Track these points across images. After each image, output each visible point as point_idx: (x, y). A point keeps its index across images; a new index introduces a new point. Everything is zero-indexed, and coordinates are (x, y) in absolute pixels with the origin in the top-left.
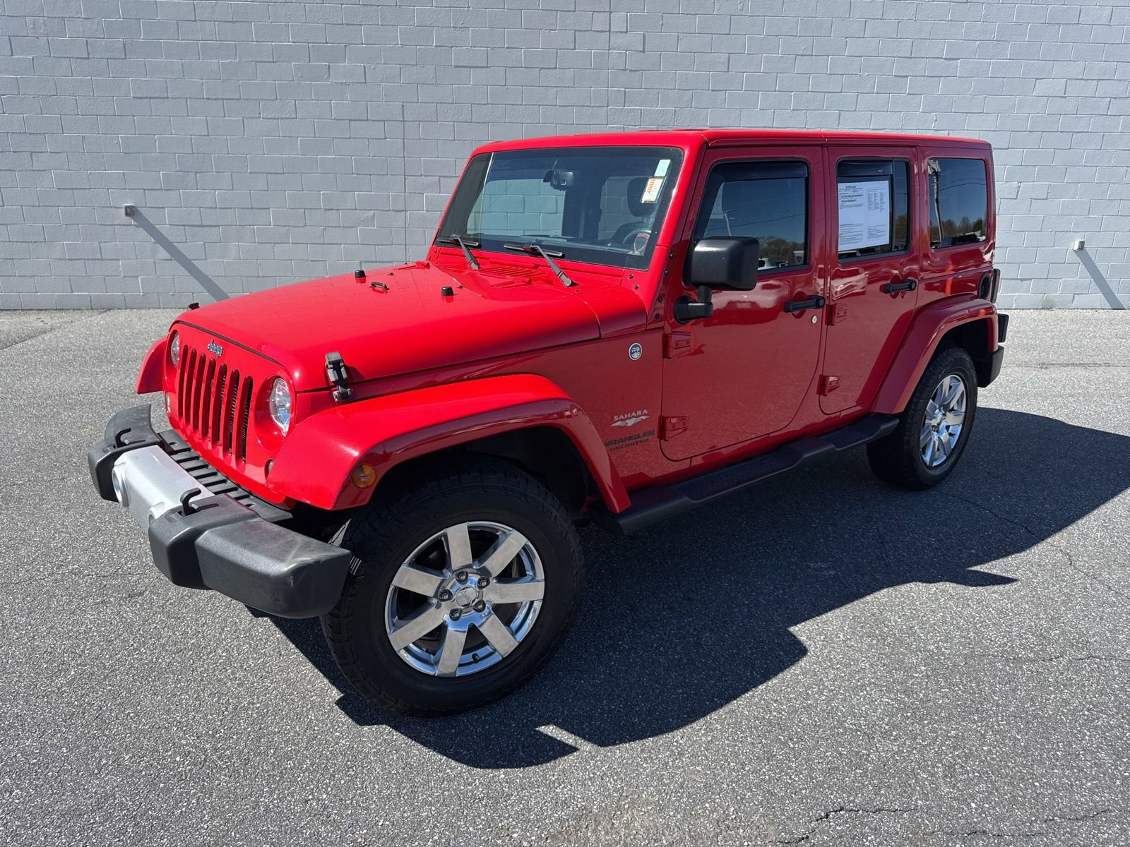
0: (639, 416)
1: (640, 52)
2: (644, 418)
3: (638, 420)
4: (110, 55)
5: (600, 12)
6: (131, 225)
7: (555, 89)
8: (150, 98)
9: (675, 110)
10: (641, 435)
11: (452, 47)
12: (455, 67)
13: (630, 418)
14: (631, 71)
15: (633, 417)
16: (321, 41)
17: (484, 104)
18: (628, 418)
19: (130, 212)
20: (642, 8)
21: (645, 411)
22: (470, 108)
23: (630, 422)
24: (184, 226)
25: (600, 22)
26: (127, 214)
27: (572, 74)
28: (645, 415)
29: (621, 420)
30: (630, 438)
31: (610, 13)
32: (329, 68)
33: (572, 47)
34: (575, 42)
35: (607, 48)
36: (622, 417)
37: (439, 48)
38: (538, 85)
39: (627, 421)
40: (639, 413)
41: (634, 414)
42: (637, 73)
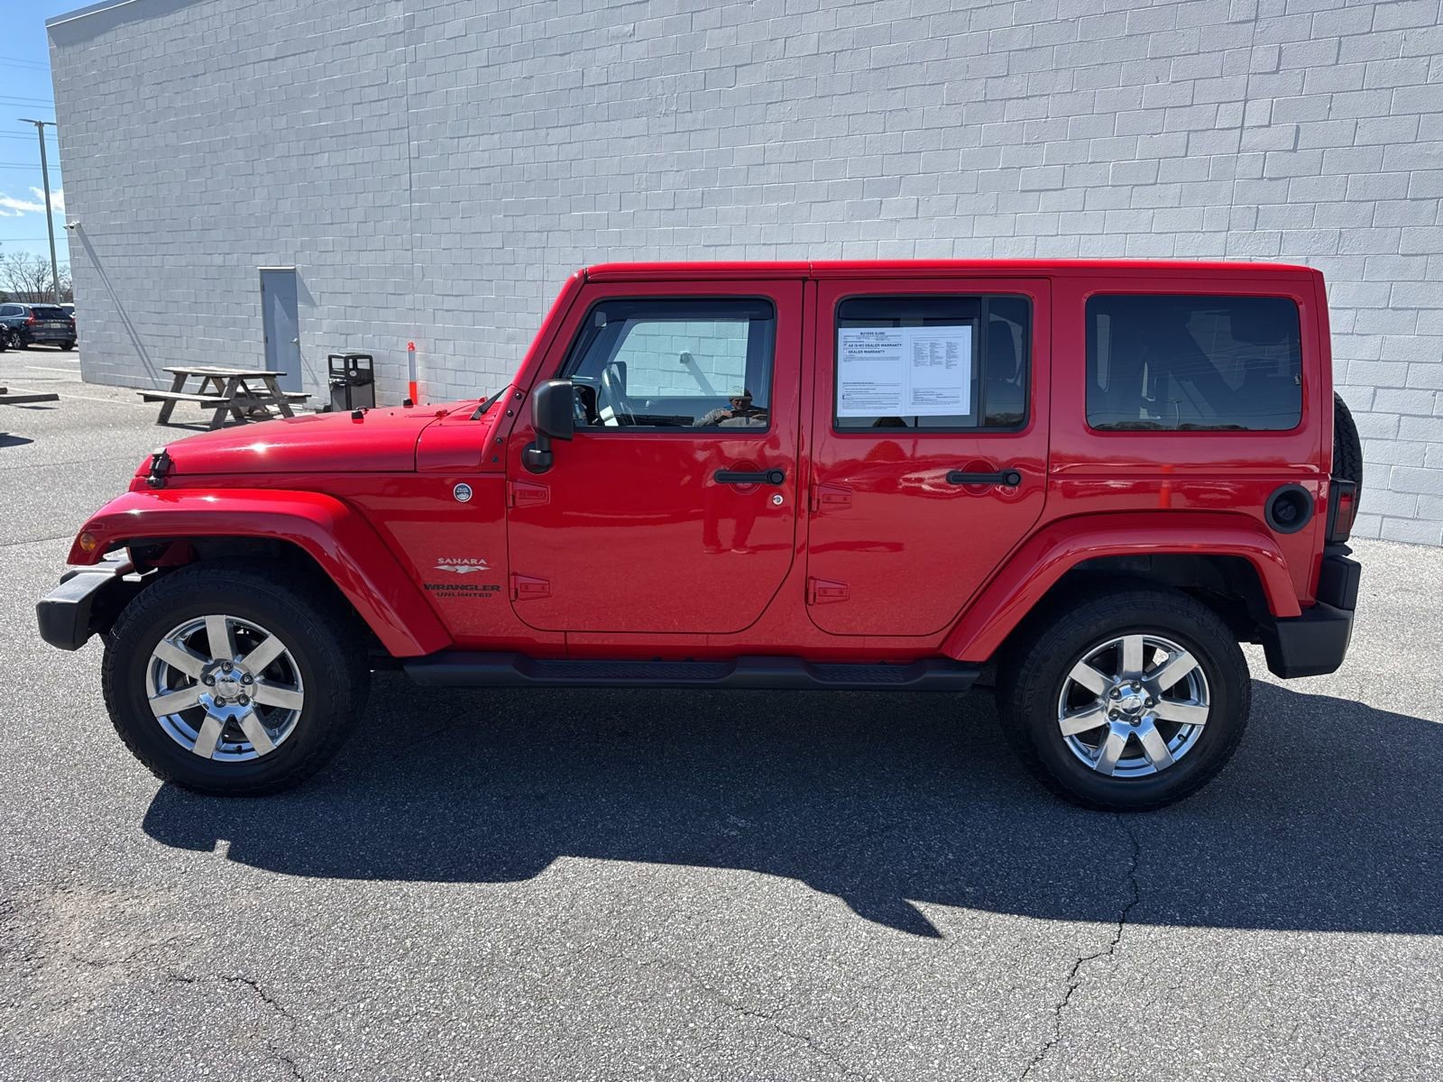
0: (474, 565)
1: (1290, 151)
2: (482, 568)
3: (473, 569)
4: (690, 205)
5: (1230, 102)
6: (684, 372)
7: (1152, 211)
8: (716, 246)
9: (1341, 233)
10: (480, 587)
11: (1020, 168)
12: (1022, 191)
13: (462, 565)
14: (1270, 179)
15: (466, 564)
16: (877, 174)
17: (1052, 236)
18: (457, 564)
19: (686, 359)
20: (1298, 89)
21: (482, 561)
22: (1033, 242)
23: (462, 570)
24: (727, 375)
25: (1229, 115)
26: (682, 361)
27: (1178, 190)
28: (482, 565)
29: (448, 564)
30: (466, 587)
31: (1246, 101)
32: (881, 203)
33: (1183, 153)
34: (1187, 147)
35: (1236, 150)
36: (448, 560)
37: (1005, 171)
38: (1127, 207)
39: (457, 567)
40: (474, 561)
41: (466, 561)
42: (1280, 182)
